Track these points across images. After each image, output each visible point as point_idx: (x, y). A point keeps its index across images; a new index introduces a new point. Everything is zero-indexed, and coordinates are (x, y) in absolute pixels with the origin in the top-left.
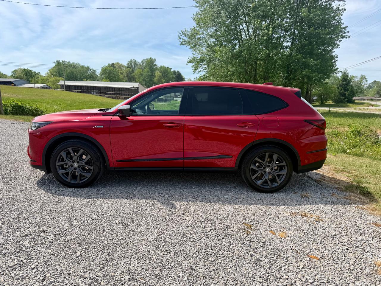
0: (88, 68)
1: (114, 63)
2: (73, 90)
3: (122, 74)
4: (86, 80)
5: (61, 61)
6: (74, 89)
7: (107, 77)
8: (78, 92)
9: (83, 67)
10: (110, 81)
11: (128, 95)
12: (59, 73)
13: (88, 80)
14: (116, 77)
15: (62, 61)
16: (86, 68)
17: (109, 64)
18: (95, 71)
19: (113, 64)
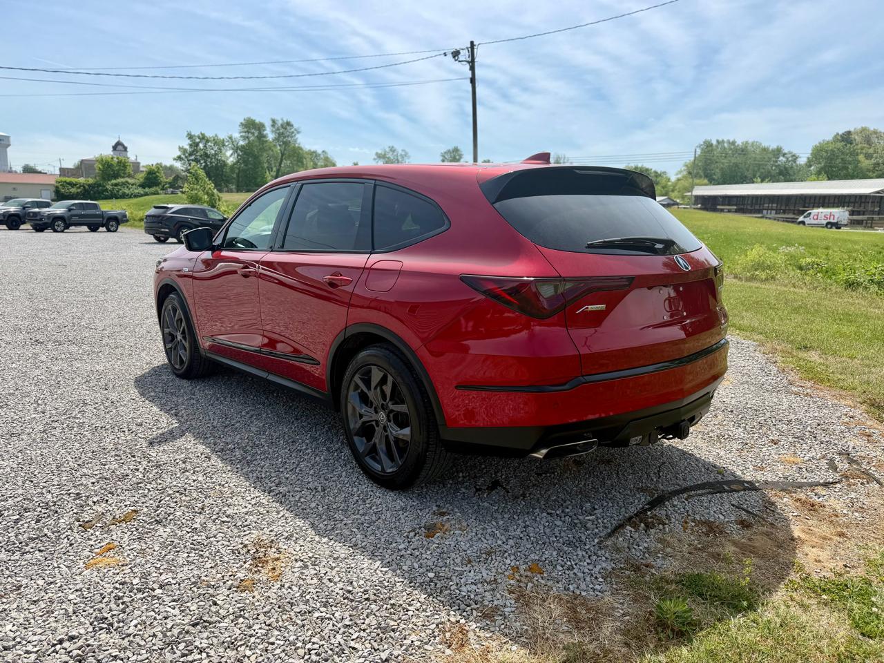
0: (778, 152)
1: (852, 130)
2: (718, 207)
3: (868, 156)
4: (759, 180)
5: (714, 143)
6: (722, 205)
7: (822, 168)
8: (729, 211)
9: (765, 150)
10: (829, 179)
11: (863, 215)
12: (705, 170)
13: (767, 180)
14: (847, 168)
15: (718, 141)
16: (773, 151)
17: (838, 134)
18: (795, 158)
19: (849, 133)
